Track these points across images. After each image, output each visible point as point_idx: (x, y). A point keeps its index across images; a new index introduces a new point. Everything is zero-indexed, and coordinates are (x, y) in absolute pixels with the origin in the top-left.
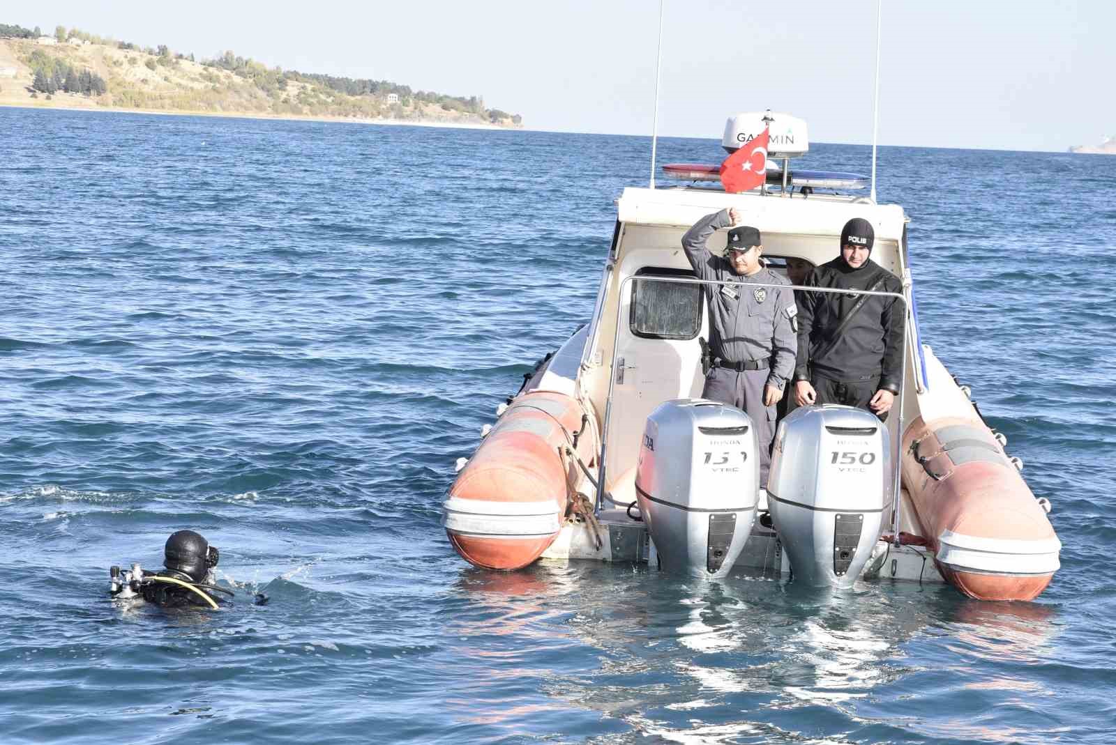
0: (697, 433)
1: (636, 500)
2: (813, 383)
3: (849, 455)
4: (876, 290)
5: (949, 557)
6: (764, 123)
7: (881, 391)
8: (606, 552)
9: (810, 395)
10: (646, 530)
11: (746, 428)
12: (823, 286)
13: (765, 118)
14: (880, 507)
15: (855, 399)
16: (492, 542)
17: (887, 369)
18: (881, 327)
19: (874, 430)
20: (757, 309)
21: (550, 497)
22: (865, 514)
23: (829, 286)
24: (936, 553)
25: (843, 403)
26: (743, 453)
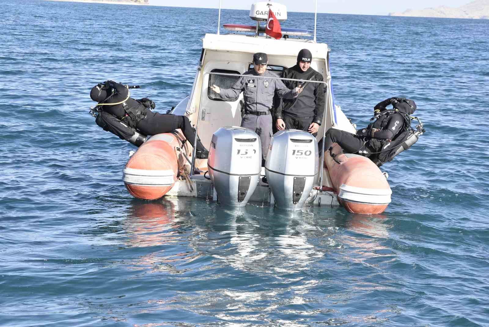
0: (234, 141)
1: (208, 170)
2: (284, 120)
3: (300, 152)
4: (312, 80)
5: (343, 195)
6: (268, 6)
7: (313, 123)
8: (195, 193)
9: (283, 125)
10: (212, 183)
11: (256, 139)
12: (289, 78)
13: (268, 4)
14: (313, 174)
15: (302, 127)
16: (144, 188)
17: (316, 114)
18: (314, 96)
19: (311, 141)
20: (266, 90)
21: (170, 168)
22: (306, 177)
23: (291, 78)
24: (338, 194)
25: (297, 129)
26: (254, 150)
